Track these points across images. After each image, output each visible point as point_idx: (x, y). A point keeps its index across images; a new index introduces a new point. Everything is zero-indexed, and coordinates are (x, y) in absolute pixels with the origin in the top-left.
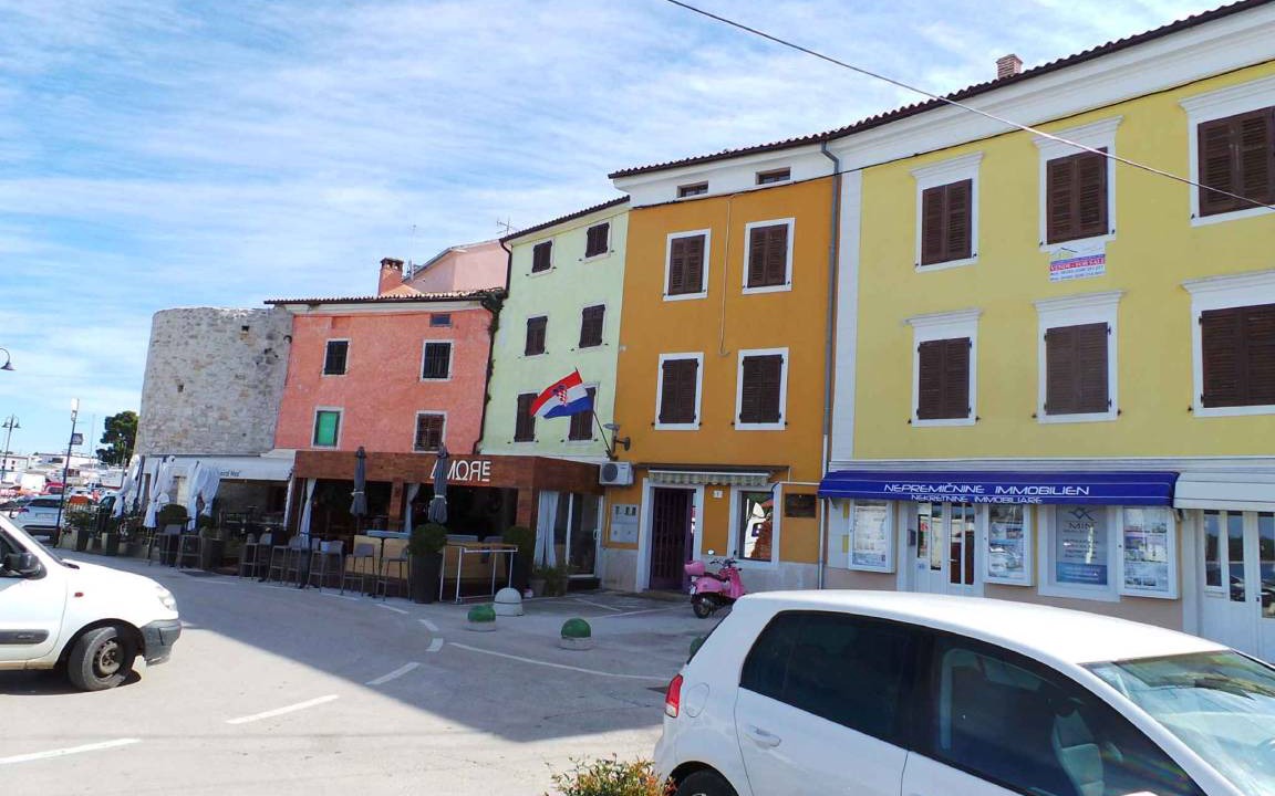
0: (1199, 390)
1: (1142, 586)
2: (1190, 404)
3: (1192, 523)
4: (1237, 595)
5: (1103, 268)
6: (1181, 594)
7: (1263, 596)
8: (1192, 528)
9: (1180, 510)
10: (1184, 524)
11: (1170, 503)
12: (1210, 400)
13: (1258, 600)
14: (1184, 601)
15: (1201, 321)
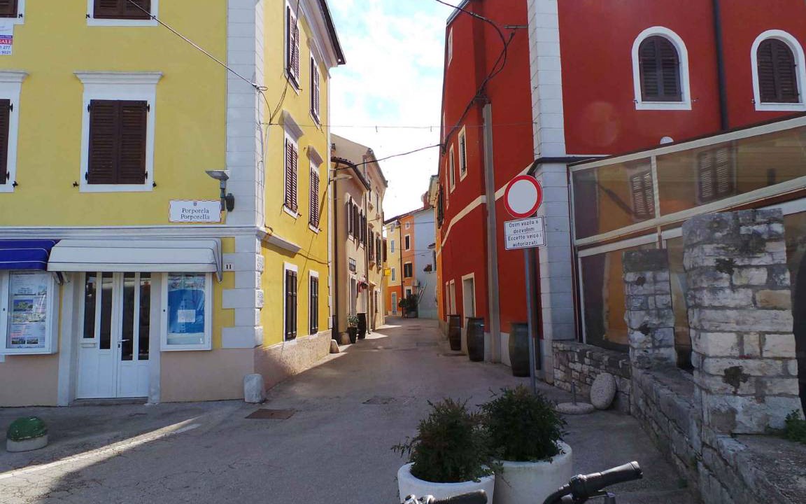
0: (84, 168)
1: (26, 345)
2: (76, 180)
3: (72, 284)
4: (105, 344)
5: (10, 49)
6: (58, 348)
7: (123, 342)
8: (72, 288)
9: (59, 274)
10: (65, 287)
11: (44, 267)
12: (92, 178)
13: (119, 346)
14: (60, 353)
15: (89, 108)
